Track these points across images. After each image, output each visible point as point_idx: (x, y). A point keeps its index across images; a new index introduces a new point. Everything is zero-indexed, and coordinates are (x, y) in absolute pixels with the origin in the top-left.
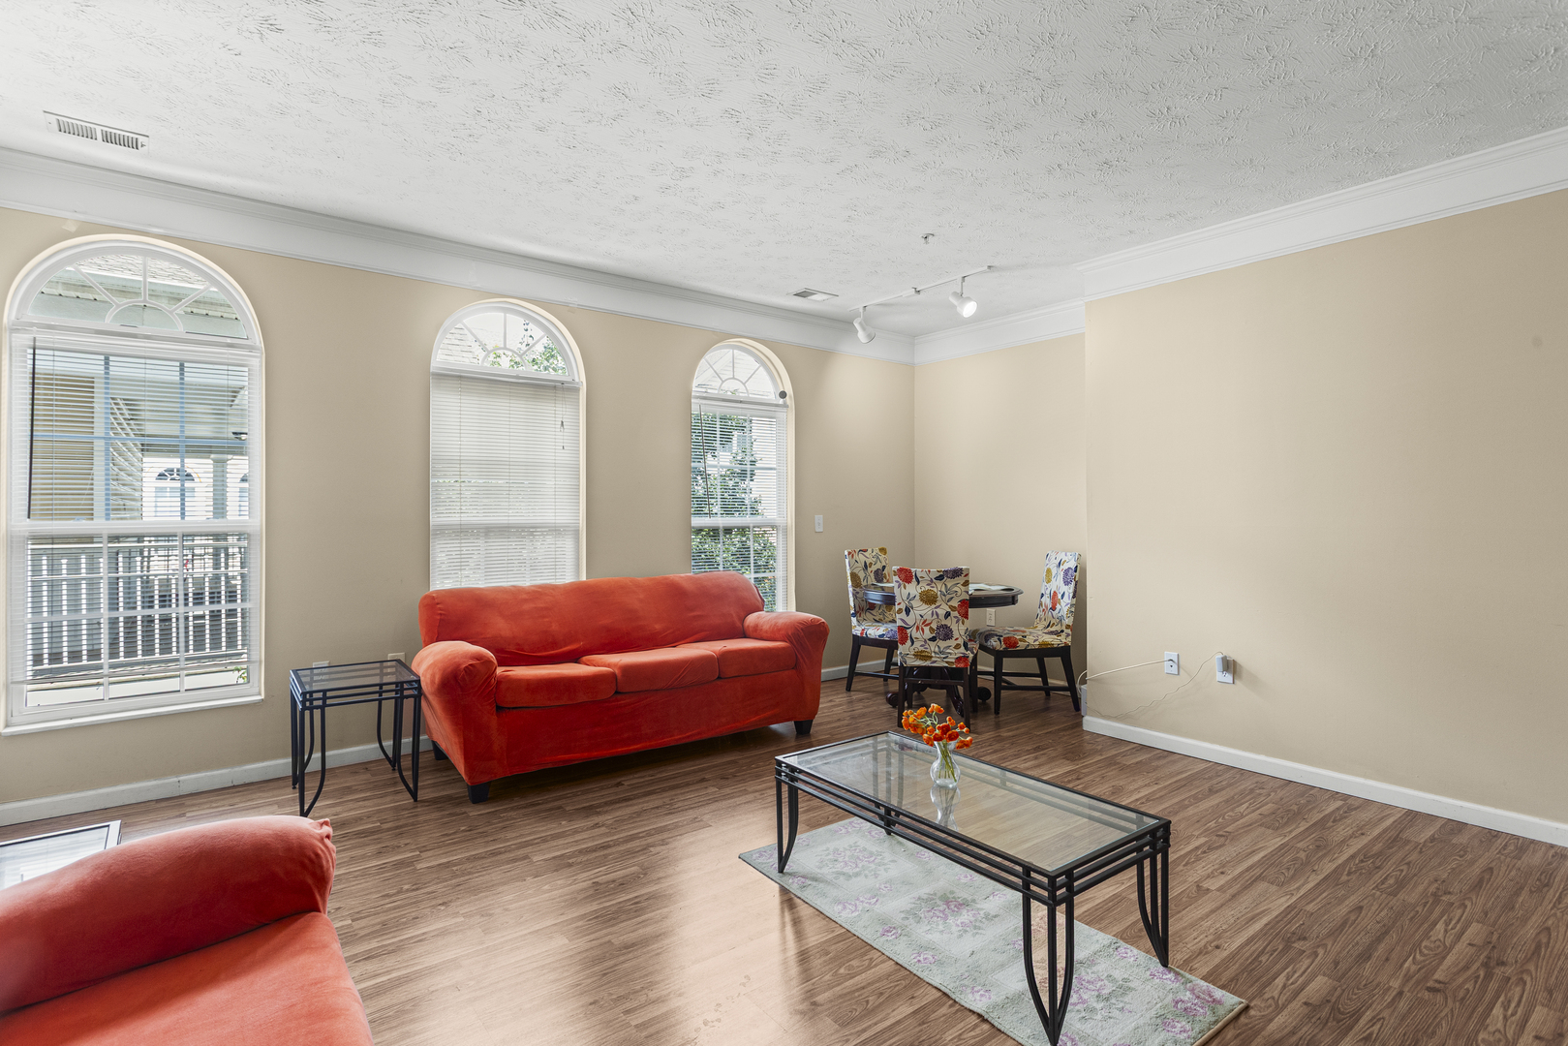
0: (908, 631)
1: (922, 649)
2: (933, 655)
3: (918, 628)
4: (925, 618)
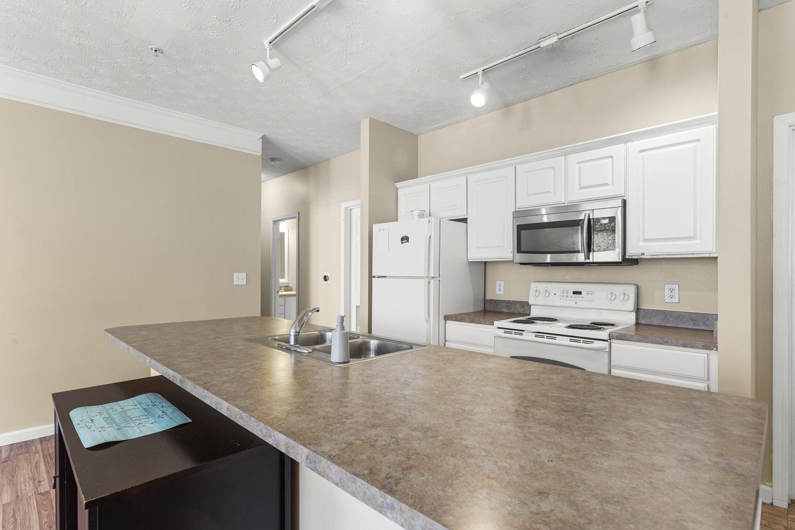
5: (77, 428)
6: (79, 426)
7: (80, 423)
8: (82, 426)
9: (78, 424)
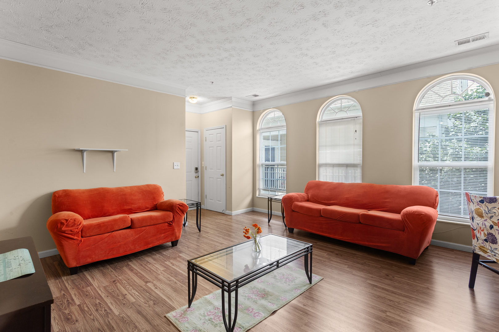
5: (31, 260)
6: (30, 261)
7: (28, 263)
8: (28, 261)
9: (30, 262)
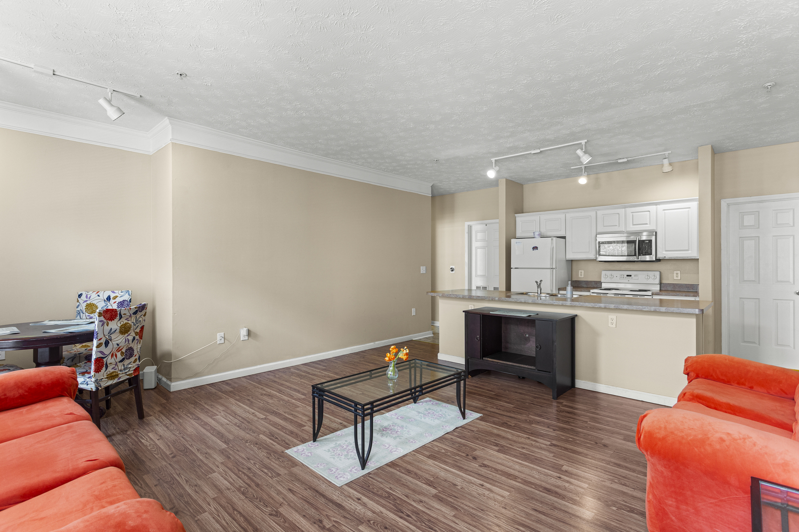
0: (105, 360)
1: (113, 370)
2: (119, 372)
3: (112, 356)
4: (120, 346)
